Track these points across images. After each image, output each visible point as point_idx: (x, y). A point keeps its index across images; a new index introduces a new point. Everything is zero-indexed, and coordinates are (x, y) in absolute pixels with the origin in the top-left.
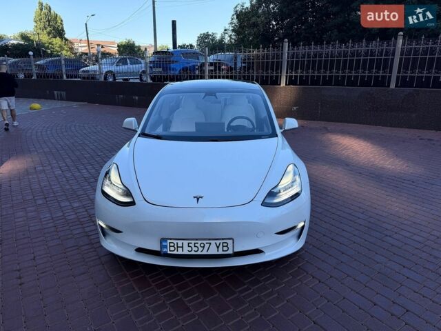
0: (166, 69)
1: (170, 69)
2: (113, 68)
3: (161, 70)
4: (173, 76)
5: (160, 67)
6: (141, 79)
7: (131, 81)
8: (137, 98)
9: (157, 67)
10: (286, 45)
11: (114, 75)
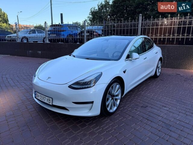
0: (58, 35)
1: (61, 35)
2: (27, 35)
3: (55, 35)
4: (63, 39)
5: (55, 34)
6: (43, 41)
7: (38, 42)
8: (40, 52)
9: (53, 34)
10: (141, 18)
11: (27, 39)
